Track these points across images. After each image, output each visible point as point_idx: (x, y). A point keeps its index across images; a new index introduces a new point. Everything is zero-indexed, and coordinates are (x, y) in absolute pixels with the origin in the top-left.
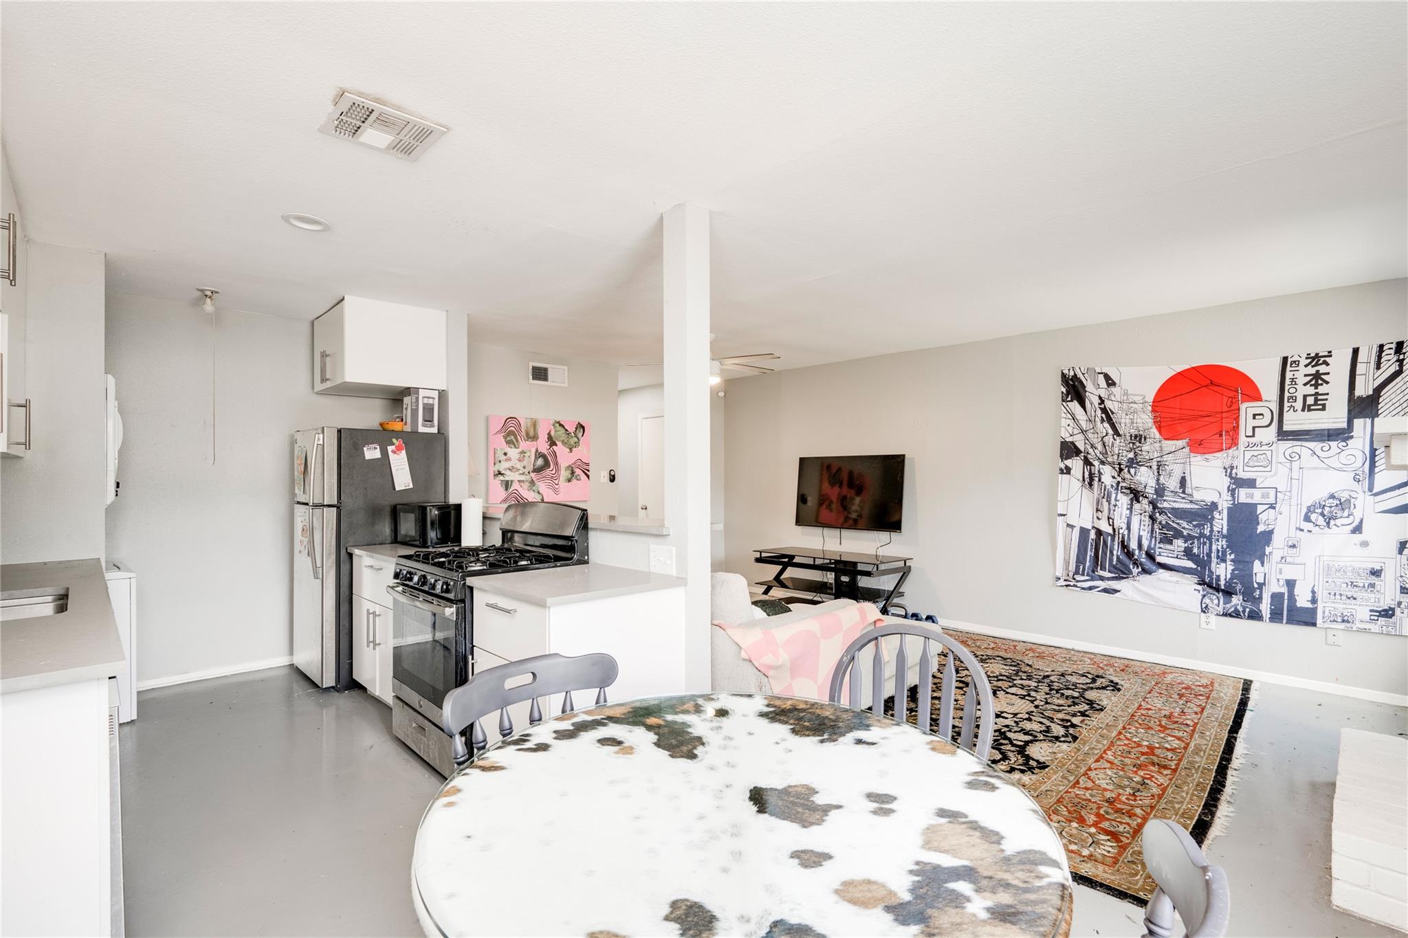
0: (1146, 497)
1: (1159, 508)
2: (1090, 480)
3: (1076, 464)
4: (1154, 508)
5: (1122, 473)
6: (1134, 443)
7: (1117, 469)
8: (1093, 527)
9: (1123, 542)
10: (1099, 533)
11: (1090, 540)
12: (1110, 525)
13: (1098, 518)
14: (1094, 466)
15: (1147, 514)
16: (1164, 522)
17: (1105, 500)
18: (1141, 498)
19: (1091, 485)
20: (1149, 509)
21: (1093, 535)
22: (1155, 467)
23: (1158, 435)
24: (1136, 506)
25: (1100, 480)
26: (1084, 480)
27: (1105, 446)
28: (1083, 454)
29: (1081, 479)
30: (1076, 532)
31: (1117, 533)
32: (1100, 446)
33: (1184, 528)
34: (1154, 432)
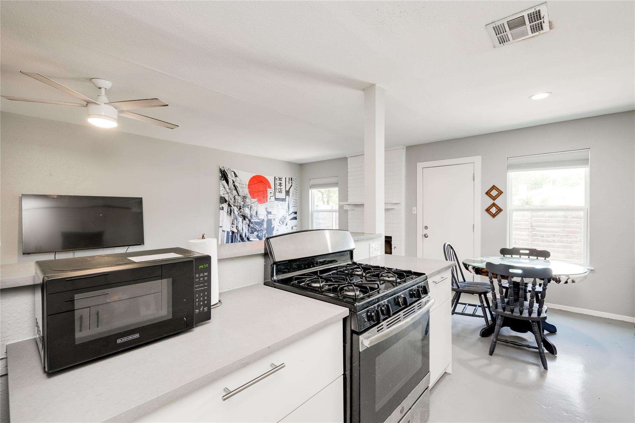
0: (248, 218)
1: (251, 222)
2: (230, 212)
3: (225, 206)
4: (250, 222)
5: (241, 210)
6: (244, 199)
7: (239, 208)
8: (231, 231)
9: (241, 235)
10: (233, 232)
11: (230, 236)
12: (237, 229)
13: (232, 227)
14: (232, 207)
15: (247, 224)
16: (252, 227)
17: (235, 220)
18: (246, 219)
19: (230, 214)
20: (248, 222)
21: (231, 234)
22: (250, 208)
23: (250, 197)
24: (244, 221)
25: (234, 212)
26: (228, 212)
27: (235, 199)
28: (228, 202)
29: (227, 212)
30: (226, 232)
31: (239, 232)
32: (233, 199)
33: (257, 228)
34: (249, 196)
